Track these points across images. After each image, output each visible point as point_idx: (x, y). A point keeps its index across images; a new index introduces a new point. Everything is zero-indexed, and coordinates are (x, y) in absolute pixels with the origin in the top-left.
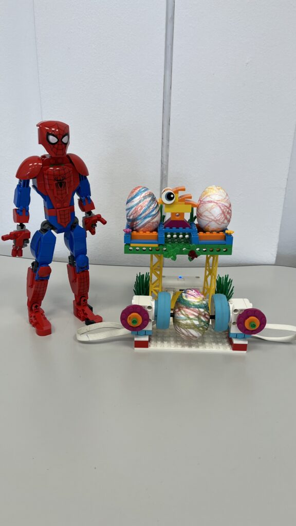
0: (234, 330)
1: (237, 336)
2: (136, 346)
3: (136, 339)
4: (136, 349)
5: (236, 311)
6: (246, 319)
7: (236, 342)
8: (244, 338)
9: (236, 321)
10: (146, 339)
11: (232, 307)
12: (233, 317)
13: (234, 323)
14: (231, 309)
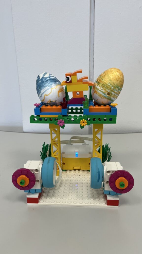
0: (107, 188)
1: (110, 193)
2: (28, 202)
3: (28, 196)
4: (29, 204)
5: (108, 172)
6: (117, 179)
7: (109, 198)
8: (116, 195)
9: (108, 181)
10: (36, 196)
11: (106, 169)
12: (107, 177)
13: (107, 182)
14: (105, 170)
